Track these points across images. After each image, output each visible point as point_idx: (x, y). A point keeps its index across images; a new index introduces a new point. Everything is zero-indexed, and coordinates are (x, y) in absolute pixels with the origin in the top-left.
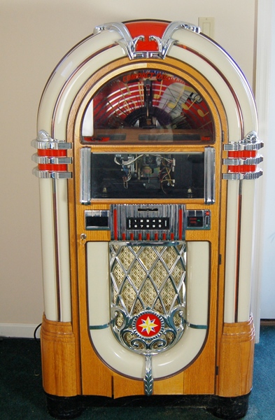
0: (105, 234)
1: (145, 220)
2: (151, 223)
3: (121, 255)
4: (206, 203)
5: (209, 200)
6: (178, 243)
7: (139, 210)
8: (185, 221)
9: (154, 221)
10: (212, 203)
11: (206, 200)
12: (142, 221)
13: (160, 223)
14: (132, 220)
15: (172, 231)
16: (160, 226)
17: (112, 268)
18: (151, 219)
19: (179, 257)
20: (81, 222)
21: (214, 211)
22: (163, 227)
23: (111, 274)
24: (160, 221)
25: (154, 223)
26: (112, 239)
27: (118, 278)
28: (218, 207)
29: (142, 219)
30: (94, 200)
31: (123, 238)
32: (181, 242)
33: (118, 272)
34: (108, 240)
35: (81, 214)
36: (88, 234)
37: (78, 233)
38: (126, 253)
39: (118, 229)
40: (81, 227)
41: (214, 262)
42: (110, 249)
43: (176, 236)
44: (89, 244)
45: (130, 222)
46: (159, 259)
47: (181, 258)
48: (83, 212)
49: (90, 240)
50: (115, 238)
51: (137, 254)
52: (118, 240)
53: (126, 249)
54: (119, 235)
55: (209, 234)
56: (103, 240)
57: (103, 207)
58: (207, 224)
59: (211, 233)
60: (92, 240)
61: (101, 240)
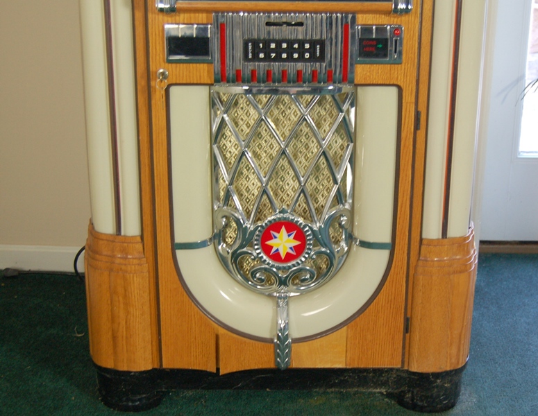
0: (202, 70)
1: (279, 43)
2: (290, 51)
3: (232, 111)
4: (396, 10)
5: (402, 6)
6: (340, 89)
7: (268, 24)
8: (354, 48)
9: (296, 46)
10: (407, 11)
11: (396, 5)
12: (273, 46)
13: (307, 50)
14: (255, 43)
15: (330, 66)
16: (307, 55)
17: (217, 136)
18: (290, 43)
19: (341, 116)
20: (159, 49)
21: (409, 26)
22: (313, 58)
23: (215, 147)
24: (307, 46)
25: (295, 51)
26: (217, 81)
27: (228, 155)
28: (418, 20)
29: (274, 41)
30: (182, 4)
31: (238, 79)
32: (346, 88)
33: (228, 145)
34: (209, 82)
35: (157, 33)
36: (170, 69)
37: (152, 68)
38: (242, 108)
39: (228, 61)
40: (158, 58)
41: (406, 126)
42: (213, 101)
43: (338, 75)
44: (173, 90)
45: (250, 47)
46: (305, 119)
47: (344, 117)
48: (161, 28)
49: (174, 82)
50: (222, 78)
51: (263, 109)
52: (228, 82)
53: (242, 102)
54: (230, 73)
55: (399, 73)
56: (199, 82)
57: (200, 19)
58: (395, 52)
59: (403, 71)
60: (178, 82)
61: (195, 82)
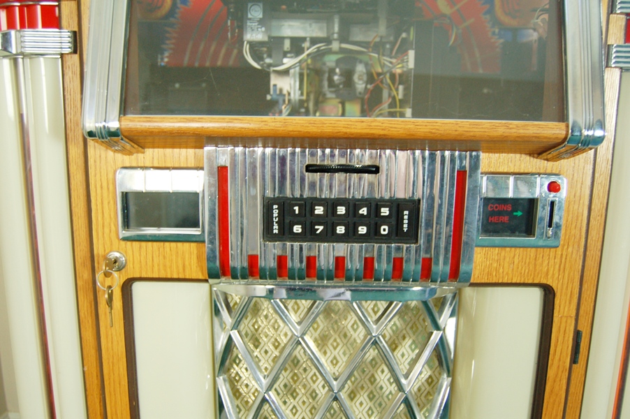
0: (190, 257)
1: (331, 205)
2: (352, 220)
6: (433, 291)
7: (311, 168)
8: (474, 215)
9: (364, 211)
12: (319, 210)
13: (385, 220)
14: (285, 205)
15: (428, 250)
16: (384, 230)
17: (225, 359)
18: (353, 205)
19: (436, 336)
20: (108, 214)
21: (573, 180)
22: (397, 234)
23: (220, 380)
24: (385, 211)
25: (363, 220)
26: (213, 275)
27: (243, 390)
29: (320, 202)
31: (253, 270)
32: (447, 289)
33: (245, 375)
34: (201, 277)
35: (105, 185)
36: (130, 252)
37: (99, 250)
38: (266, 317)
39: (233, 238)
40: (107, 230)
41: (557, 357)
42: (216, 305)
43: (442, 267)
44: (138, 288)
45: (276, 213)
46: (375, 343)
47: (441, 338)
48: (111, 176)
49: (137, 275)
50: (220, 269)
51: (299, 323)
52: (235, 277)
53: (266, 308)
54: (237, 261)
55: (552, 262)
56: (181, 276)
57: (183, 159)
58: (550, 226)
59: (558, 260)
60: (144, 275)
61: (175, 276)
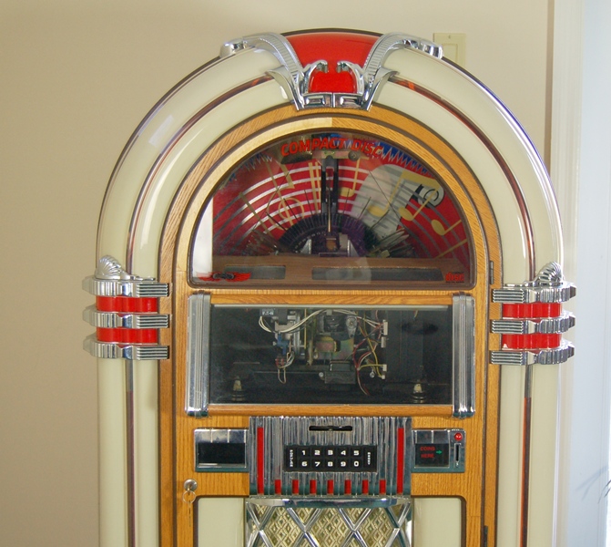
0: (236, 480)
1: (324, 450)
2: (337, 458)
3: (270, 526)
4: (457, 415)
5: (463, 409)
6: (394, 501)
7: (312, 428)
8: (410, 453)
9: (344, 453)
10: (469, 414)
11: (457, 407)
12: (317, 453)
13: (356, 458)
14: (297, 450)
15: (383, 475)
16: (356, 464)
18: (337, 449)
19: (396, 532)
20: (187, 455)
21: (472, 430)
22: (363, 466)
24: (356, 453)
25: (343, 458)
26: (253, 493)
28: (482, 424)
29: (318, 447)
30: (215, 407)
31: (277, 490)
32: (401, 500)
34: (244, 494)
35: (186, 438)
36: (200, 480)
37: (179, 478)
38: (281, 522)
39: (266, 471)
40: (185, 466)
41: (471, 543)
42: (248, 514)
43: (392, 486)
44: (202, 502)
45: (291, 455)
46: (354, 536)
47: (400, 533)
48: (190, 433)
49: (203, 494)
50: (258, 489)
51: (305, 524)
52: (266, 494)
53: (282, 514)
54: (269, 485)
55: (462, 482)
56: (232, 494)
57: (235, 422)
58: (457, 460)
59: (466, 480)
60: (208, 494)
61: (228, 494)
